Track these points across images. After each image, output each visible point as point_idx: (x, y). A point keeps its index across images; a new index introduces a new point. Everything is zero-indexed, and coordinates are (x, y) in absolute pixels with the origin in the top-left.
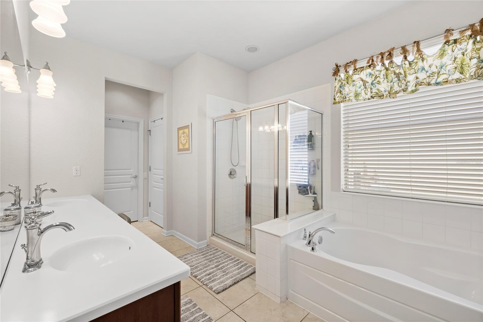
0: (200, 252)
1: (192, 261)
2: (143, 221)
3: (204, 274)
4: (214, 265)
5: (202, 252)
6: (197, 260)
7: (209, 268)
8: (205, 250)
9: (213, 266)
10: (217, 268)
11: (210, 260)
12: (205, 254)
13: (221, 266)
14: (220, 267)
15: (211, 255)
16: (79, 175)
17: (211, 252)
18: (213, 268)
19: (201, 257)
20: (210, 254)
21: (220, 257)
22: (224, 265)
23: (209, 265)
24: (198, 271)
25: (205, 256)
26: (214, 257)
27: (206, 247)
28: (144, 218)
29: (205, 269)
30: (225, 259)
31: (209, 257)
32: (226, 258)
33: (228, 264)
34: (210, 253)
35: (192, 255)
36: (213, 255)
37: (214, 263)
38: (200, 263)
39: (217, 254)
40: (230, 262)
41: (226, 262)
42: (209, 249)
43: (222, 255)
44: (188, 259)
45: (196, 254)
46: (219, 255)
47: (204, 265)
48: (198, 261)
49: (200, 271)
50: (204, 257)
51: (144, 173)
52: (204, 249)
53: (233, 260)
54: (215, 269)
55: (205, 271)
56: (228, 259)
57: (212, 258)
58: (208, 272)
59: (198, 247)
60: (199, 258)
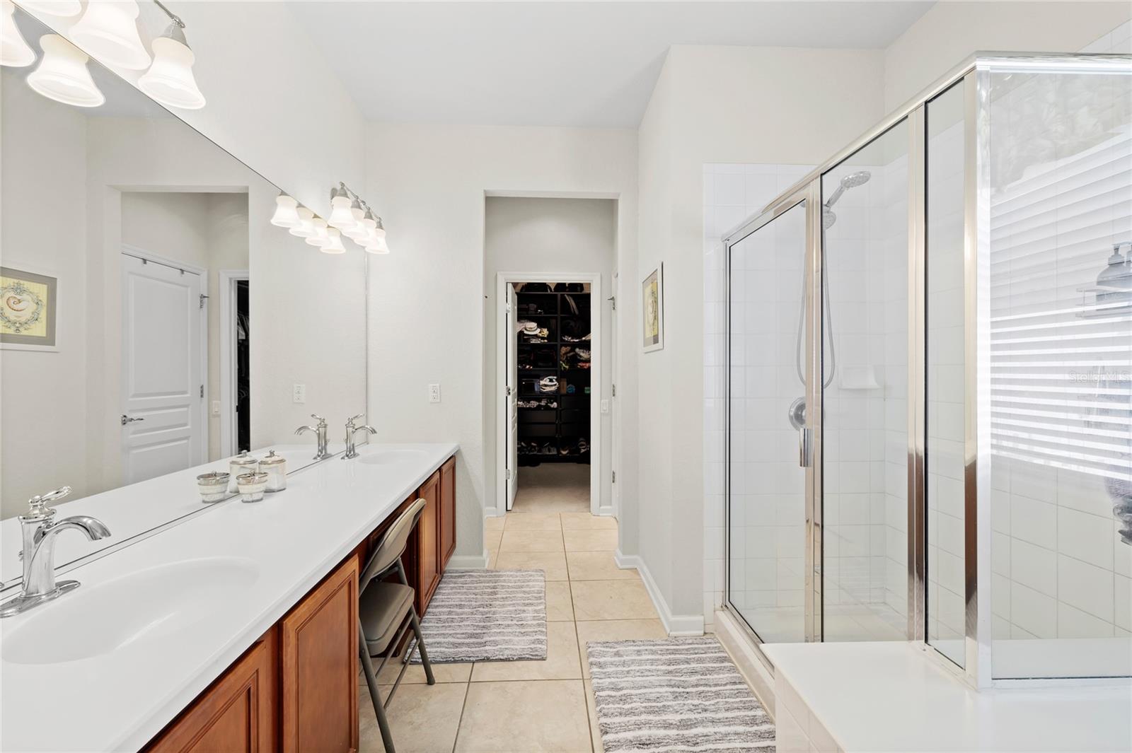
0: (668, 650)
1: (628, 672)
2: (601, 515)
3: (629, 735)
4: (678, 717)
5: (674, 652)
6: (642, 673)
7: (657, 718)
8: (687, 650)
9: (674, 718)
10: (681, 732)
11: (681, 690)
12: (677, 662)
13: (699, 730)
14: (694, 731)
15: (694, 672)
16: (439, 401)
17: (700, 661)
18: (668, 726)
19: (660, 667)
20: (693, 668)
21: (718, 694)
22: (710, 730)
23: (664, 709)
24: (621, 714)
25: (675, 667)
26: (697, 686)
27: (696, 637)
28: (602, 507)
29: (644, 717)
30: (727, 710)
31: (682, 679)
32: (736, 705)
33: (727, 734)
34: (693, 665)
35: (638, 651)
36: (699, 677)
37: (686, 708)
38: (645, 687)
39: (716, 676)
40: (741, 729)
41: (728, 722)
42: (699, 648)
43: (728, 687)
44: (625, 658)
45: (653, 653)
46: (716, 685)
47: (649, 700)
48: (644, 678)
49: (626, 715)
50: (670, 672)
51: (602, 401)
52: (684, 644)
53: (755, 728)
54: (673, 733)
55: (639, 726)
56: (742, 713)
57: (688, 687)
58: (644, 733)
59: (671, 631)
60: (654, 667)
